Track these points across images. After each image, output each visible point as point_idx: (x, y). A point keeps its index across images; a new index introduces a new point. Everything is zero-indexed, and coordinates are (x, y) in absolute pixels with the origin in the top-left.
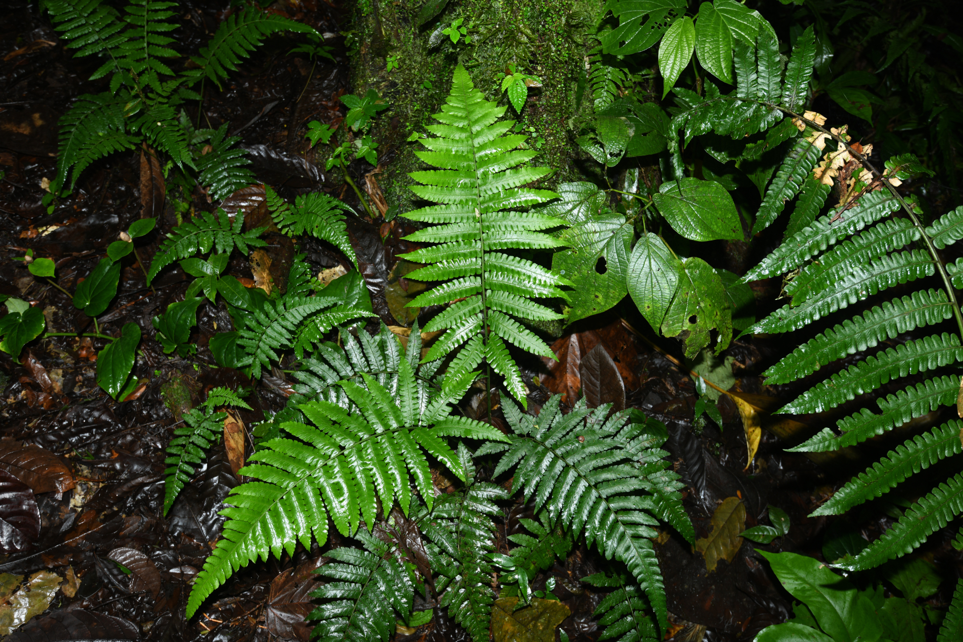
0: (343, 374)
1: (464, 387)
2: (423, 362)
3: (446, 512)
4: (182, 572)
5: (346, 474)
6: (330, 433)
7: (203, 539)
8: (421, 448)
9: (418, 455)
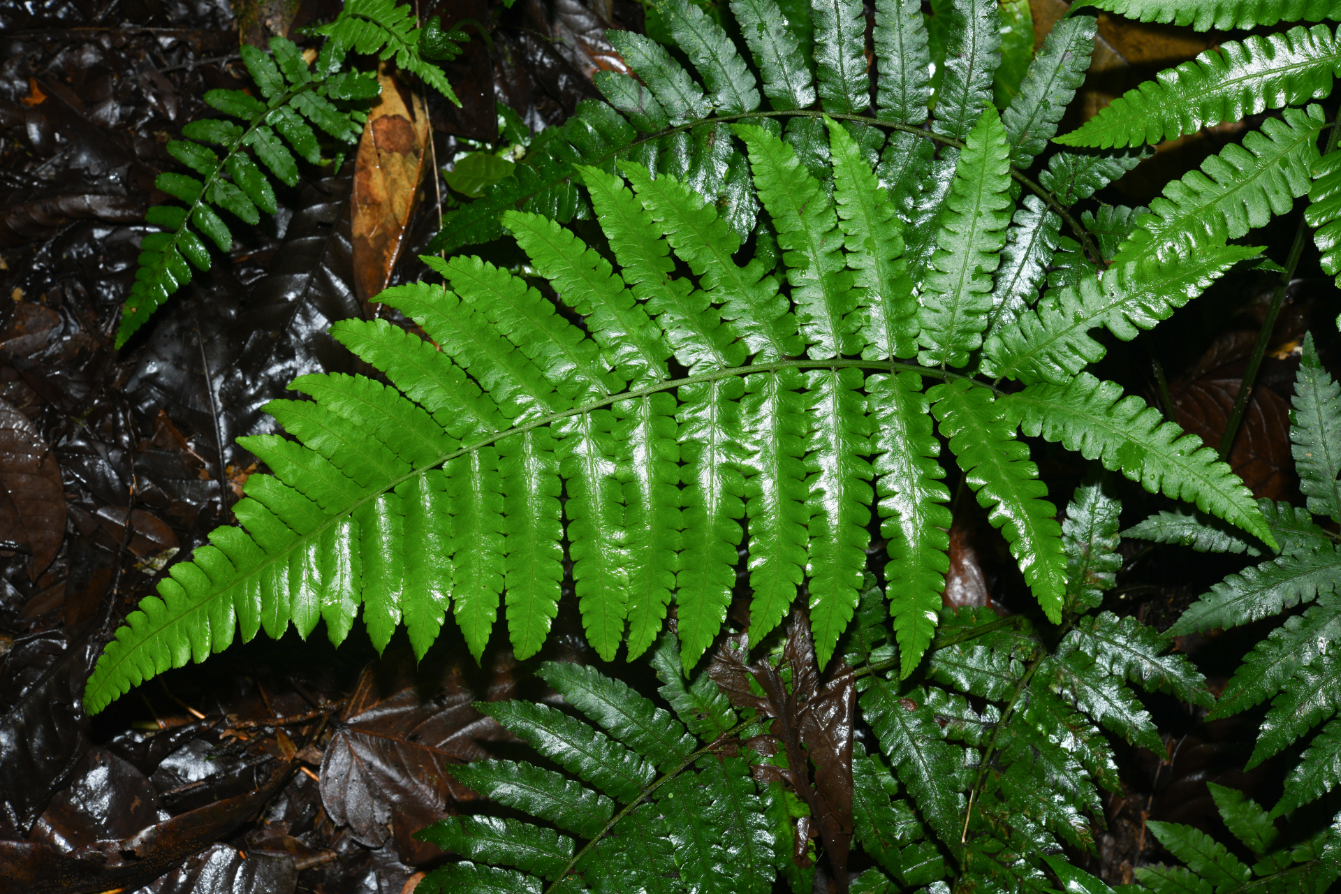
0: (775, 87)
1: (1177, 287)
2: (1070, 139)
3: (970, 673)
4: (130, 530)
5: (663, 460)
6: (655, 304)
7: (212, 453)
8: (947, 459)
9: (927, 480)
